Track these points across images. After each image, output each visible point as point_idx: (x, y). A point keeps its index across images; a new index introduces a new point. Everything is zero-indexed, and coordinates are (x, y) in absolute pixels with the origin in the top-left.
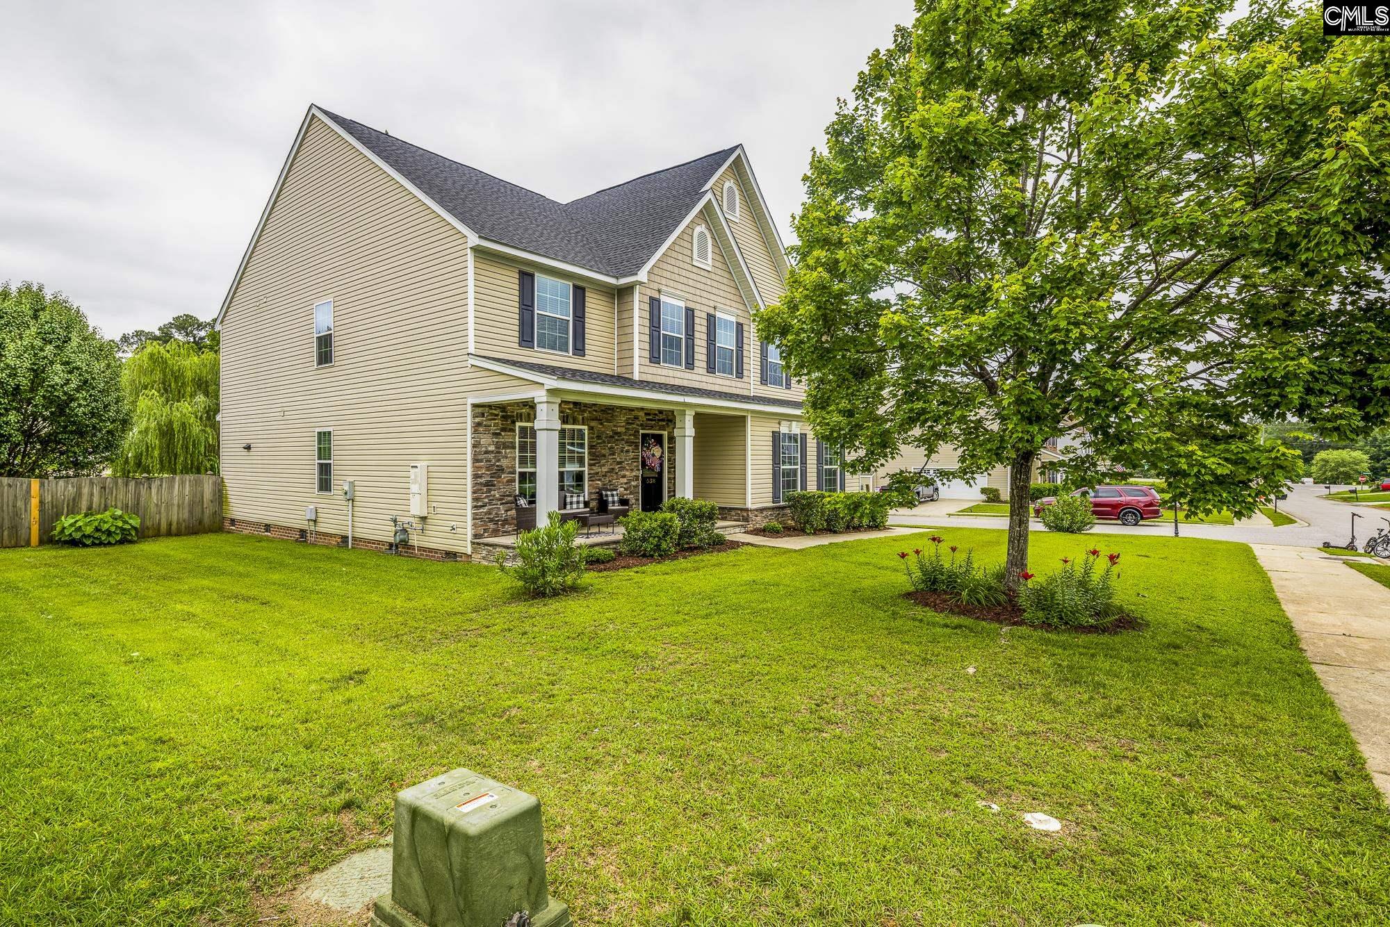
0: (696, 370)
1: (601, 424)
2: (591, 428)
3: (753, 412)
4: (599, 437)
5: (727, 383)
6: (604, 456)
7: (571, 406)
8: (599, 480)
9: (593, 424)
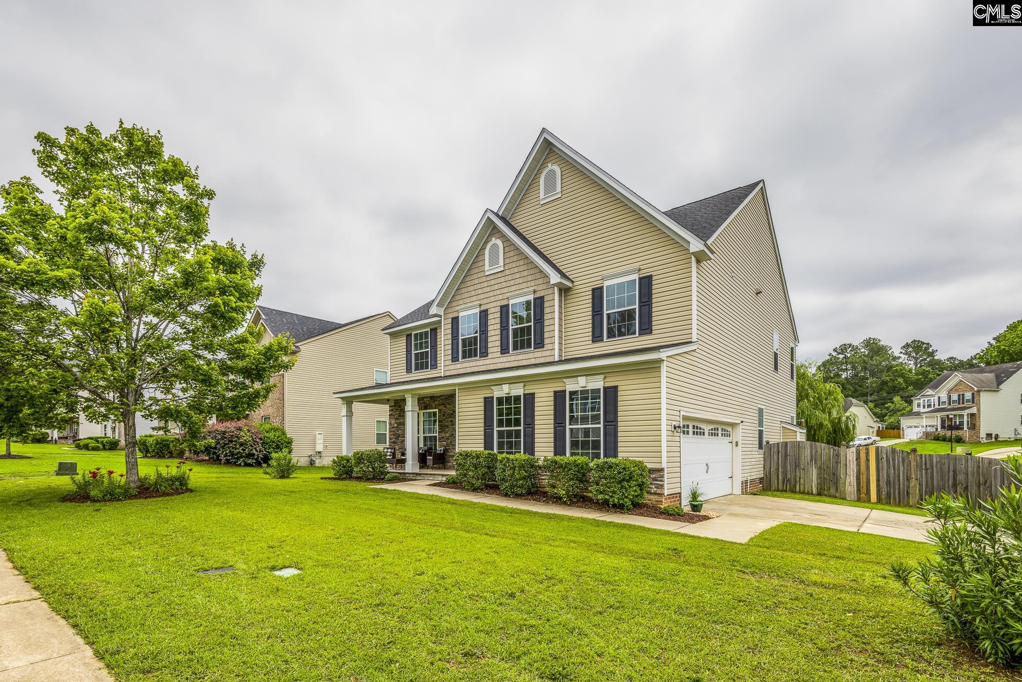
0: (490, 356)
1: (446, 407)
2: (440, 410)
3: (459, 384)
4: (444, 415)
5: (474, 364)
6: (447, 426)
7: (429, 399)
8: (444, 441)
9: (441, 407)
